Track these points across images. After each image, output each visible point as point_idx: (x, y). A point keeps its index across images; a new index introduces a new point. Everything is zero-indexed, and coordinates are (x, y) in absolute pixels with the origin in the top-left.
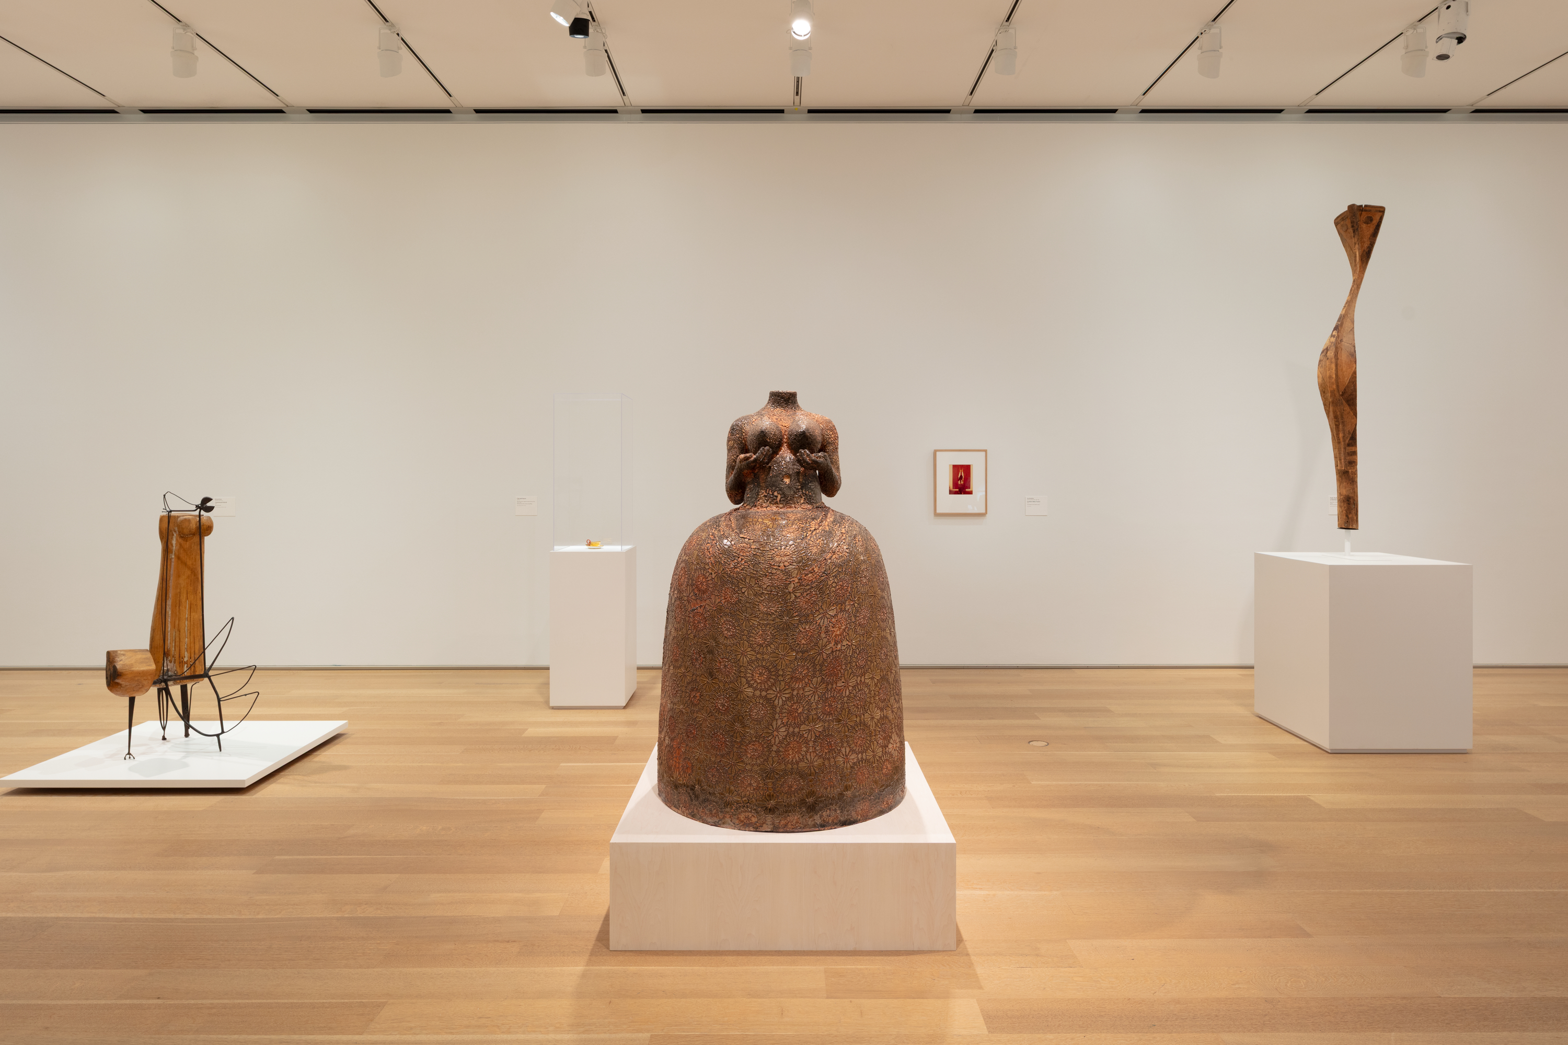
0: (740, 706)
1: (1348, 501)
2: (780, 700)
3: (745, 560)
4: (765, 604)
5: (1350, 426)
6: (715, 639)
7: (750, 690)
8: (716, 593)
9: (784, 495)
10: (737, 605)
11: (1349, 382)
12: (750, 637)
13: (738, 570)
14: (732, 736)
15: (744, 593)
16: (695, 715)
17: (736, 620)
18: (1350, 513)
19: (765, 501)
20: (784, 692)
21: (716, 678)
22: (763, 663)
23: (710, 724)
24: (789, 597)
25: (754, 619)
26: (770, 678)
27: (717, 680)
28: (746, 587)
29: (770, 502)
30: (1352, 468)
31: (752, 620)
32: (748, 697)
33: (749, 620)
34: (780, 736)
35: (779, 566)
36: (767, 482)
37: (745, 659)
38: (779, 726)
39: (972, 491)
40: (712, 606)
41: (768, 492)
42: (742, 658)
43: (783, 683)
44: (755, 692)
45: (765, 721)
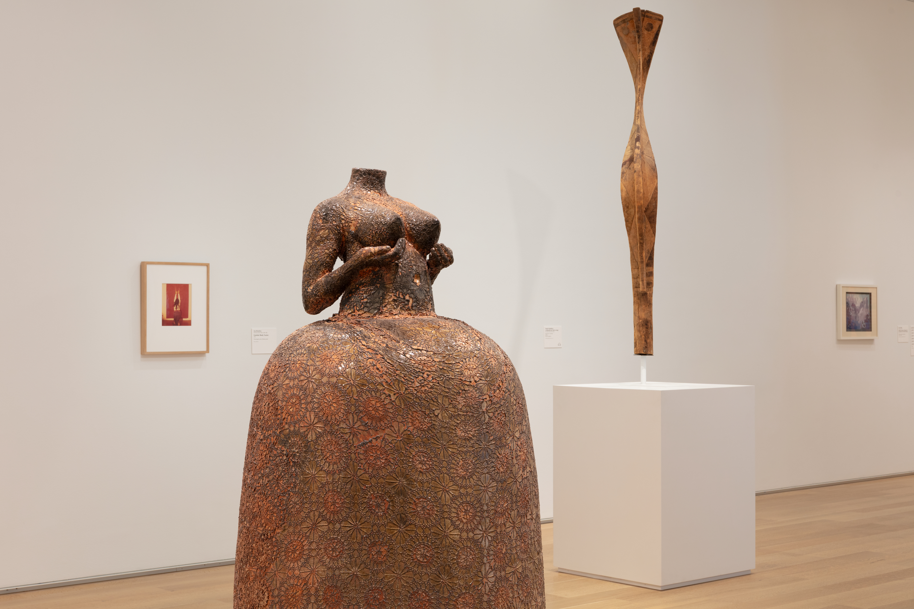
0: (445, 553)
1: (646, 325)
2: (487, 540)
3: (432, 375)
4: (461, 428)
5: (649, 245)
6: (405, 476)
7: (456, 532)
8: (399, 419)
9: (416, 300)
10: (430, 432)
11: (652, 198)
12: (451, 468)
13: (426, 388)
14: (438, 591)
15: (437, 416)
16: (381, 576)
17: (431, 450)
18: (648, 337)
19: (395, 307)
20: (490, 531)
21: (411, 524)
22: (468, 499)
23: (407, 583)
24: (483, 418)
25: (452, 446)
26: (476, 515)
27: (413, 526)
28: (439, 409)
29: (401, 308)
30: (650, 289)
31: (450, 448)
32: (454, 541)
33: (446, 449)
34: (489, 583)
35: (471, 382)
36: (397, 282)
37: (447, 496)
38: (488, 571)
39: (190, 321)
40: (395, 435)
41: (397, 295)
42: (443, 495)
43: (488, 520)
44: (462, 535)
45: (474, 567)
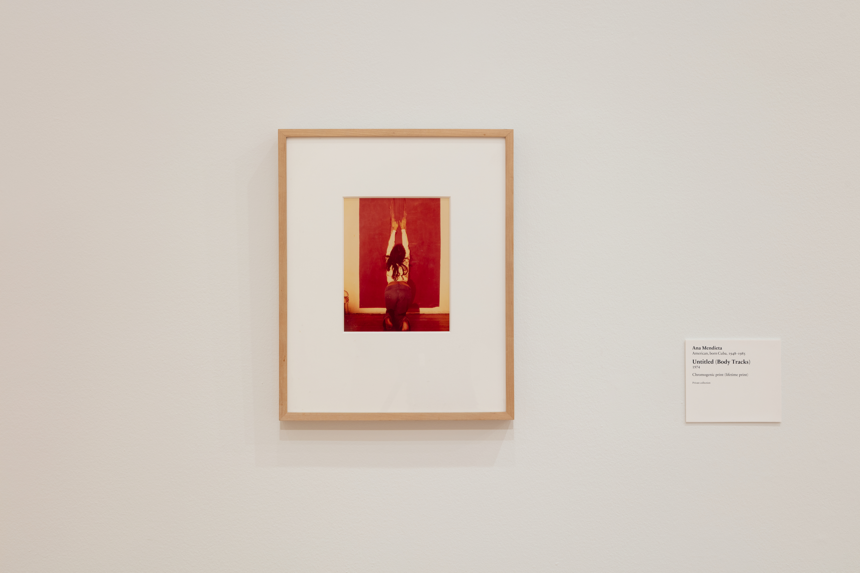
39: (446, 316)
